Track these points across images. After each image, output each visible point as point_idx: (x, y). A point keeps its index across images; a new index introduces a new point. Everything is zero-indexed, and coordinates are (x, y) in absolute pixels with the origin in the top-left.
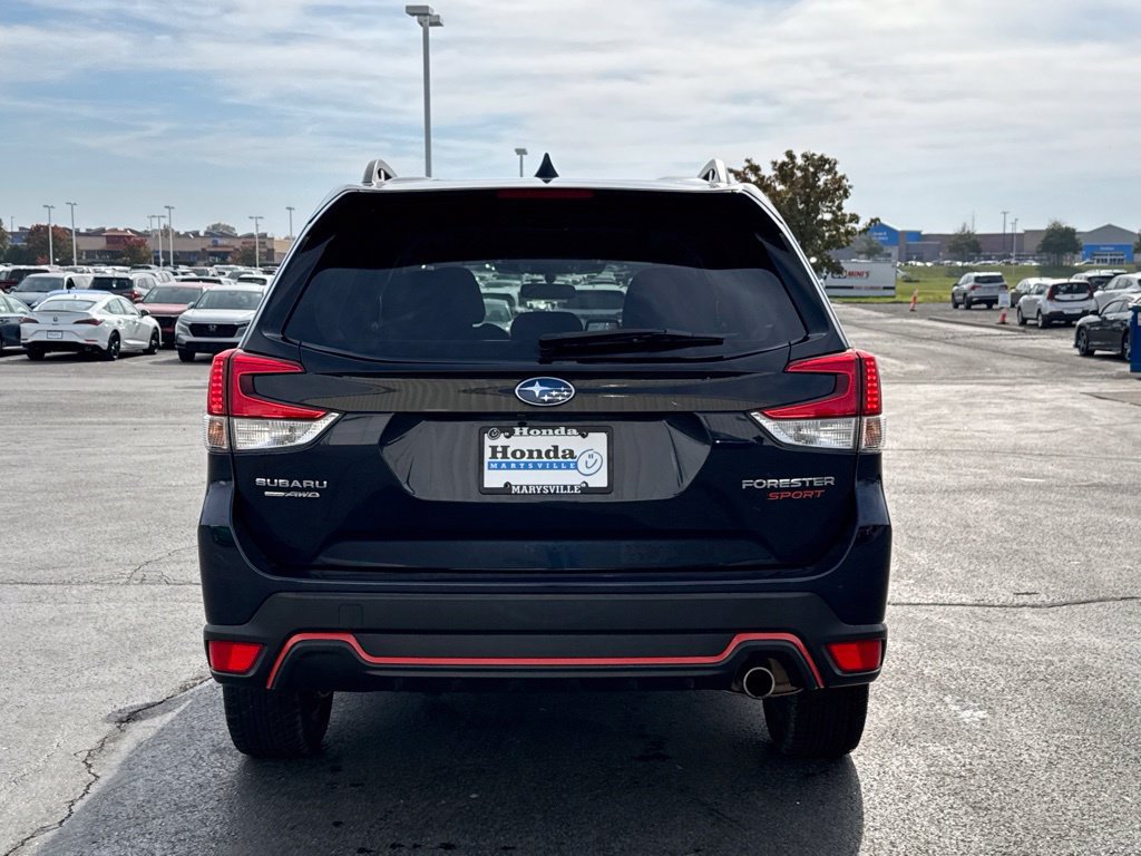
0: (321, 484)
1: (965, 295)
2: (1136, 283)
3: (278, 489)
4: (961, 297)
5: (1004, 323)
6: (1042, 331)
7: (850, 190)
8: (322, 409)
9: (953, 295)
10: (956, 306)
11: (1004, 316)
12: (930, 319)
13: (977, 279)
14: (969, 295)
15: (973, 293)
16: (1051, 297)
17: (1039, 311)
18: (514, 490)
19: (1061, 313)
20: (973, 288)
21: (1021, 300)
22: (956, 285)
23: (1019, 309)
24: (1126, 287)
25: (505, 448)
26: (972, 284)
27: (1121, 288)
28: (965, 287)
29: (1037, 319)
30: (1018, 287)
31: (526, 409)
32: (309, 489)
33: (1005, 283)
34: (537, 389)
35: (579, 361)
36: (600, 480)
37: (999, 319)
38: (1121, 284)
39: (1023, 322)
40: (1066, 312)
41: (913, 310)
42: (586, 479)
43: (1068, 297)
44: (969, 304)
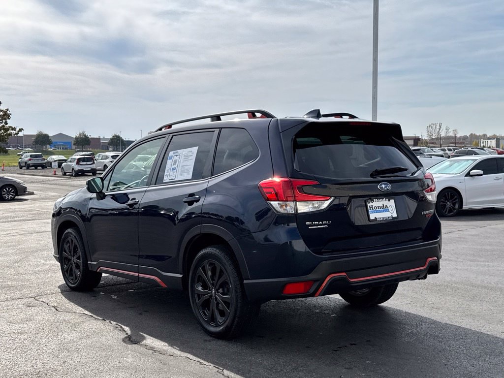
0: (329, 222)
1: (26, 163)
2: (110, 157)
3: (315, 225)
4: (24, 164)
5: (55, 174)
6: (74, 178)
7: (11, 116)
8: (329, 196)
9: (19, 163)
10: (21, 168)
11: (55, 172)
12: (18, 174)
13: (31, 156)
14: (28, 163)
15: (30, 162)
16: (78, 163)
17: (73, 169)
18: (378, 219)
19: (83, 170)
20: (30, 160)
21: (63, 165)
22: (20, 158)
23: (62, 168)
24: (106, 159)
25: (372, 206)
26: (29, 158)
27: (104, 159)
28: (26, 159)
29: (72, 173)
30: (48, 159)
31: (382, 193)
32: (325, 224)
33: (44, 157)
34: (383, 186)
35: (381, 177)
36: (395, 215)
37: (53, 173)
38: (104, 158)
39: (65, 174)
40: (84, 169)
41: (3, 170)
42: (392, 214)
43: (85, 163)
44: (28, 167)
